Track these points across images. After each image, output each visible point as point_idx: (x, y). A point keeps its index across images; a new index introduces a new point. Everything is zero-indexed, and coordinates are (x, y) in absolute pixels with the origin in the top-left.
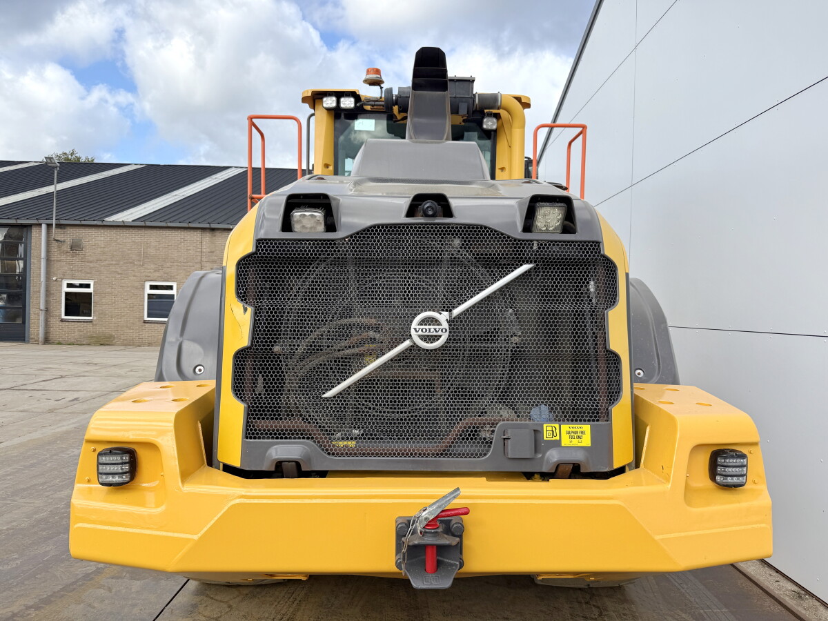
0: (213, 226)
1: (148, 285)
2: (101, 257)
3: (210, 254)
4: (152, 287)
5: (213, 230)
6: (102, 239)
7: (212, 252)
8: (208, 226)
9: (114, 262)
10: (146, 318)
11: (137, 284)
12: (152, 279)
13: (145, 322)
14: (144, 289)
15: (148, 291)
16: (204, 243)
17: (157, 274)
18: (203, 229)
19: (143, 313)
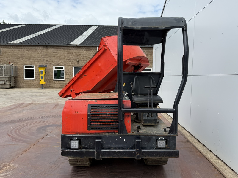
0: (47, 45)
1: (24, 67)
2: (8, 57)
3: (46, 55)
4: (26, 67)
5: (47, 46)
6: (8, 50)
7: (47, 54)
8: (45, 45)
9: (12, 58)
10: (24, 78)
11: (21, 66)
12: (26, 64)
13: (24, 80)
14: (23, 68)
15: (25, 68)
16: (44, 51)
17: (28, 62)
18: (43, 46)
19: (23, 76)
